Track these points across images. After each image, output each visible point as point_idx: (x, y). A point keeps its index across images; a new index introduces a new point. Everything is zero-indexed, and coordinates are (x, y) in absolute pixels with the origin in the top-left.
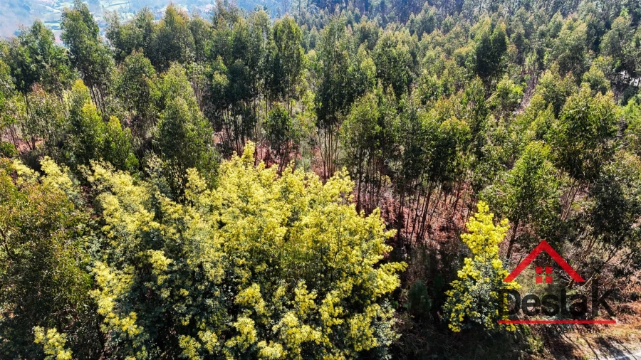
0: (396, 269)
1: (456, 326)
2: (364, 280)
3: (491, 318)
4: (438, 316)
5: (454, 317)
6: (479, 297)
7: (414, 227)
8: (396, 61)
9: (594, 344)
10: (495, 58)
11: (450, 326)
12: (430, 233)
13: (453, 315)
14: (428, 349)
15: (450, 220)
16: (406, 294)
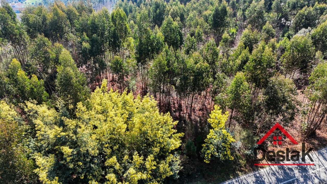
0: (179, 136)
1: (207, 160)
2: (165, 145)
3: (223, 155)
5: (206, 157)
6: (218, 146)
7: (187, 110)
8: (173, 31)
10: (222, 19)
11: (205, 161)
12: (194, 112)
13: (206, 155)
14: (196, 170)
16: (185, 146)
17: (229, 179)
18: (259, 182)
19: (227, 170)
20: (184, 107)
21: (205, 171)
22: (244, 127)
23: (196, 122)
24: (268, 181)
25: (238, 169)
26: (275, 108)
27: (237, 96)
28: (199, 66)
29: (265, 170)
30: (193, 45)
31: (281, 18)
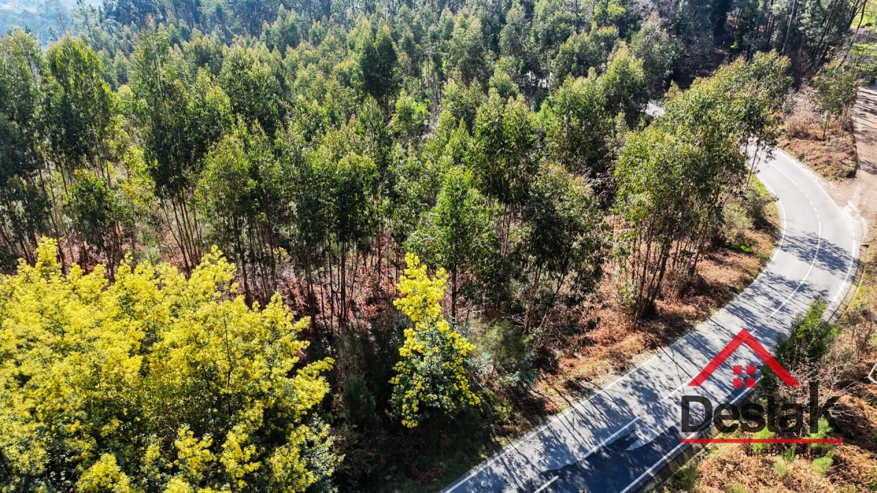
0: (320, 370)
1: (410, 420)
2: (278, 398)
3: (449, 396)
4: (386, 415)
5: (406, 410)
6: (431, 375)
7: (332, 308)
8: (256, 88)
9: (564, 390)
10: (386, 71)
11: (404, 422)
12: (355, 310)
13: (404, 406)
15: (376, 288)
17: (479, 461)
18: (552, 450)
19: (468, 440)
22: (489, 316)
24: (574, 442)
25: (497, 430)
29: (561, 416)
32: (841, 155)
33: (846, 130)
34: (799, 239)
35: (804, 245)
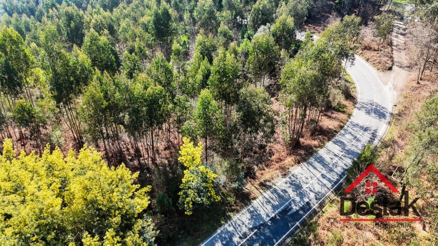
0: (145, 192)
1: (189, 212)
2: (127, 210)
3: (206, 198)
4: (177, 207)
6: (198, 189)
9: (259, 187)
11: (186, 213)
13: (186, 206)
14: (177, 229)
16: (155, 202)
17: (221, 225)
18: (254, 217)
19: (216, 215)
20: (143, 151)
21: (189, 225)
22: (224, 156)
23: (164, 166)
24: (264, 212)
25: (229, 209)
26: (253, 124)
27: (207, 120)
28: (151, 92)
29: (258, 200)
30: (135, 65)
31: (236, 16)
32: (386, 59)
33: (389, 45)
34: (366, 103)
35: (368, 107)
